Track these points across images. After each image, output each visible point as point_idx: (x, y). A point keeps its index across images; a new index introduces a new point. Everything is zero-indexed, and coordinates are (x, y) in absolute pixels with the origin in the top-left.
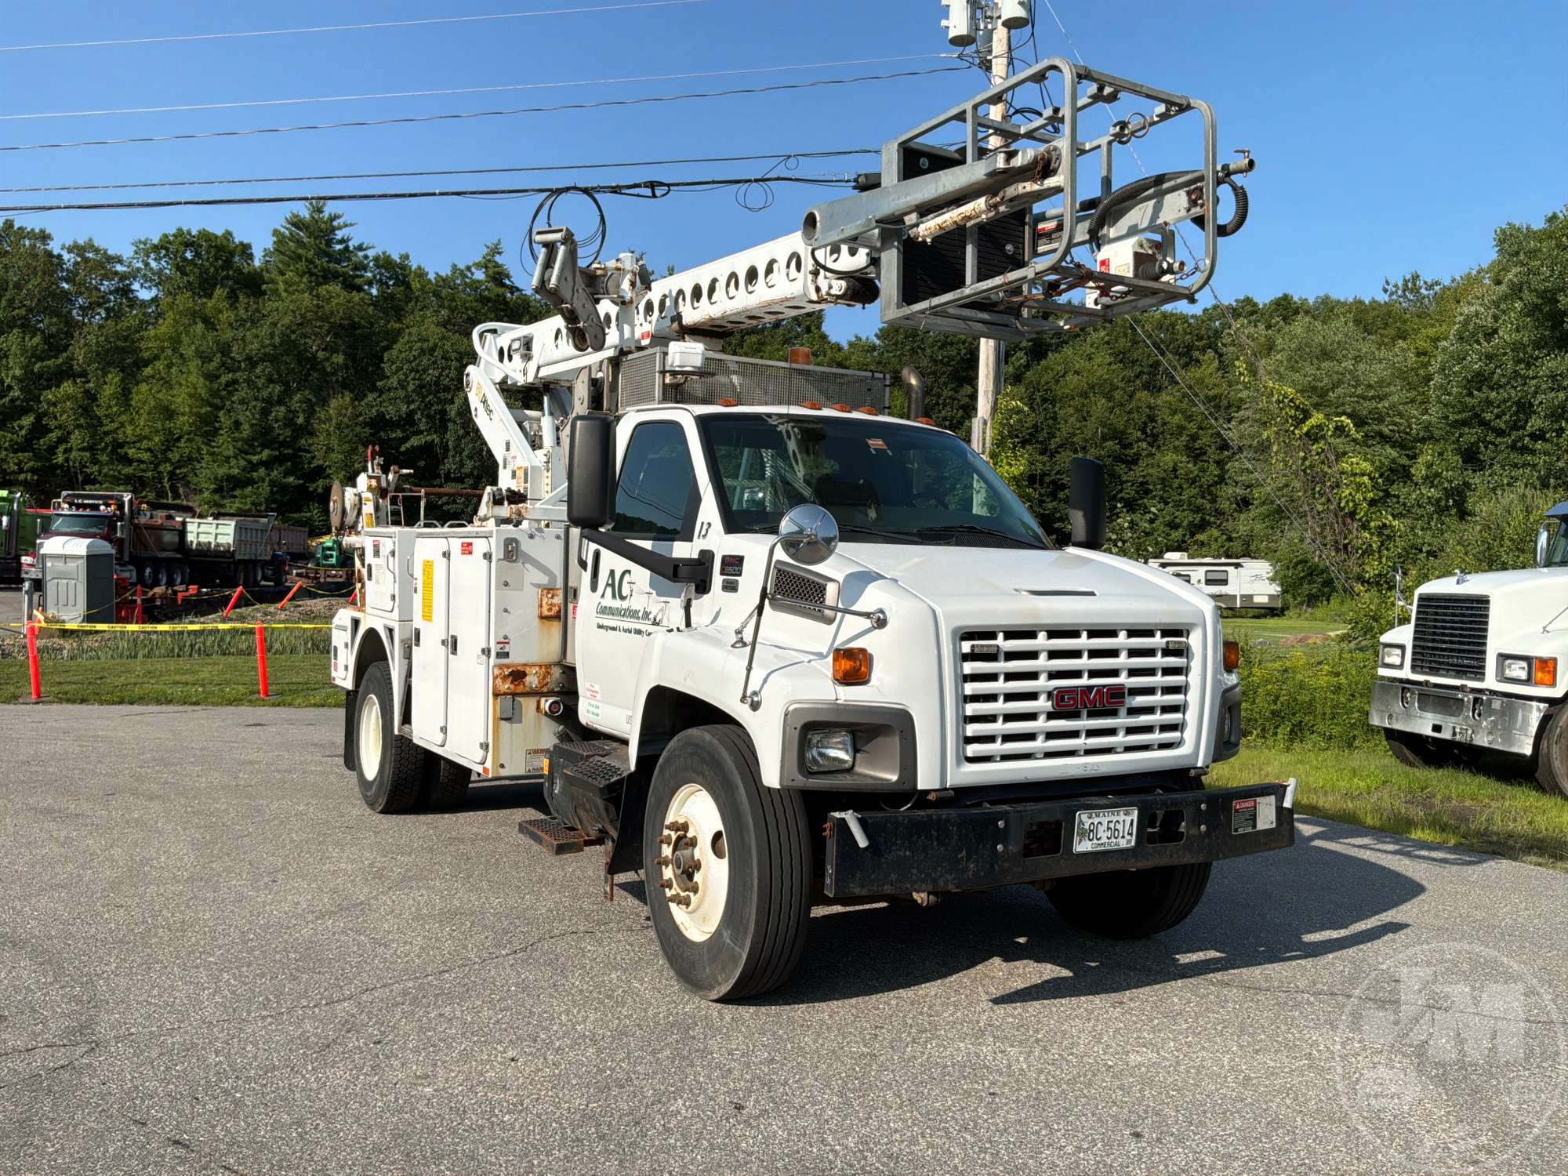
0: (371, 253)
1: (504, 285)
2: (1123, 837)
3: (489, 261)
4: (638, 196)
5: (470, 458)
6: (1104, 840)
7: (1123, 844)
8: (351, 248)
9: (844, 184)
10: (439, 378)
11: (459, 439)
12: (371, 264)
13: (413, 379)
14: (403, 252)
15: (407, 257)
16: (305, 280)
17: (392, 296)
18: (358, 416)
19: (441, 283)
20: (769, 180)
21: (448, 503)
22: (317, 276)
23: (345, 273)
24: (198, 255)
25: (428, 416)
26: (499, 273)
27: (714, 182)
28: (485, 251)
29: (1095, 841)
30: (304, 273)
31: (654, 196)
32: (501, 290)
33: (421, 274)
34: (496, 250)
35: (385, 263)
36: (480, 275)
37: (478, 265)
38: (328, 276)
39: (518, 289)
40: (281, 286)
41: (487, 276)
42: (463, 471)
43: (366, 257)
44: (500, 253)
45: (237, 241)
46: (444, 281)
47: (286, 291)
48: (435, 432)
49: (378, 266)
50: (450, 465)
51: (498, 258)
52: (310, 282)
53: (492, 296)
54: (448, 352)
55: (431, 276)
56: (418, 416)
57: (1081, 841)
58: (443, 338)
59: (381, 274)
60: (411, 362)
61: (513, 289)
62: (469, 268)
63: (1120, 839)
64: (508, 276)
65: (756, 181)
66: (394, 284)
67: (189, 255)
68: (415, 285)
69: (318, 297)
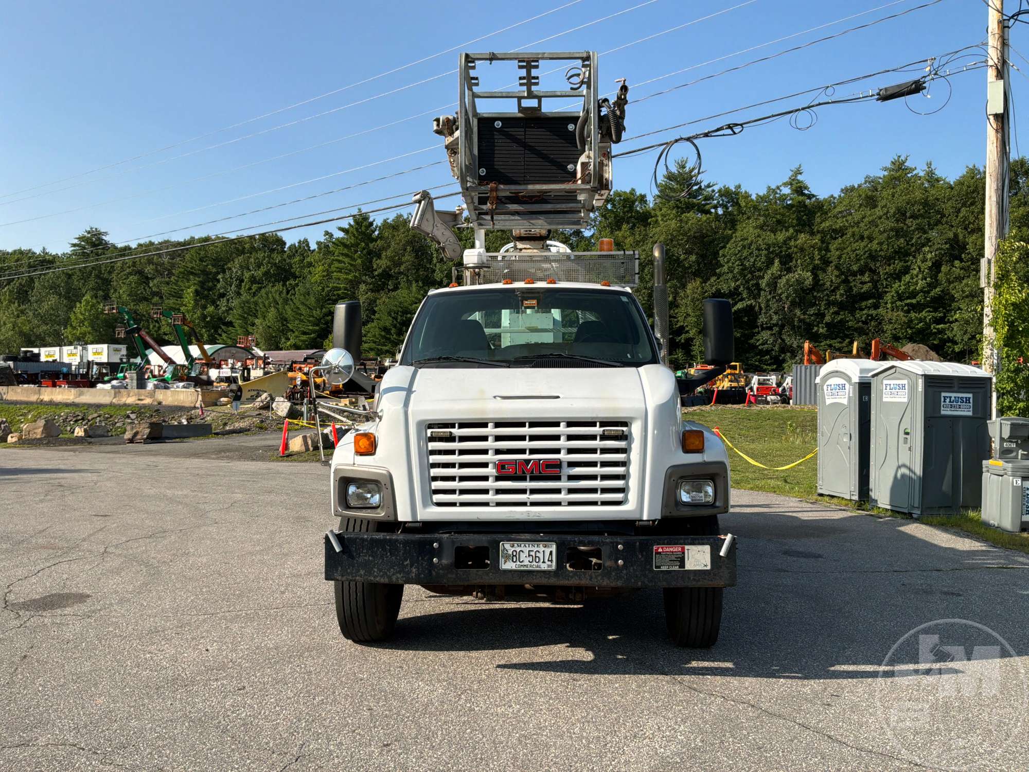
0: (716, 188)
1: (803, 194)
2: (544, 562)
3: (793, 180)
4: (724, 135)
5: (776, 313)
6: (526, 563)
7: (544, 567)
8: (703, 187)
9: (870, 98)
10: (754, 262)
11: (768, 301)
12: (717, 195)
13: (738, 265)
14: (737, 184)
15: (739, 186)
16: (674, 212)
17: (731, 214)
18: (705, 293)
19: (760, 200)
20: (813, 106)
21: (763, 344)
22: (682, 208)
23: (698, 204)
24: (614, 206)
25: (748, 288)
26: (800, 187)
27: (773, 116)
28: (791, 173)
29: (518, 563)
30: (674, 208)
31: (735, 133)
32: (801, 198)
33: (747, 196)
34: (798, 172)
35: (726, 193)
36: (786, 191)
37: (785, 184)
38: (689, 207)
39: (814, 196)
40: (660, 219)
41: (792, 190)
42: (772, 322)
43: (713, 191)
44: (801, 173)
45: (638, 194)
46: (762, 199)
47: (662, 220)
48: (753, 298)
49: (721, 196)
50: (762, 319)
51: (799, 177)
52: (677, 212)
53: (795, 203)
54: (760, 245)
55: (754, 197)
56: (742, 288)
57: (505, 562)
58: (759, 236)
59: (723, 200)
60: (736, 255)
61: (810, 196)
62: (778, 188)
63: (541, 563)
64: (806, 188)
65: (803, 109)
66: (731, 206)
67: (609, 206)
68: (743, 204)
69: (681, 221)
